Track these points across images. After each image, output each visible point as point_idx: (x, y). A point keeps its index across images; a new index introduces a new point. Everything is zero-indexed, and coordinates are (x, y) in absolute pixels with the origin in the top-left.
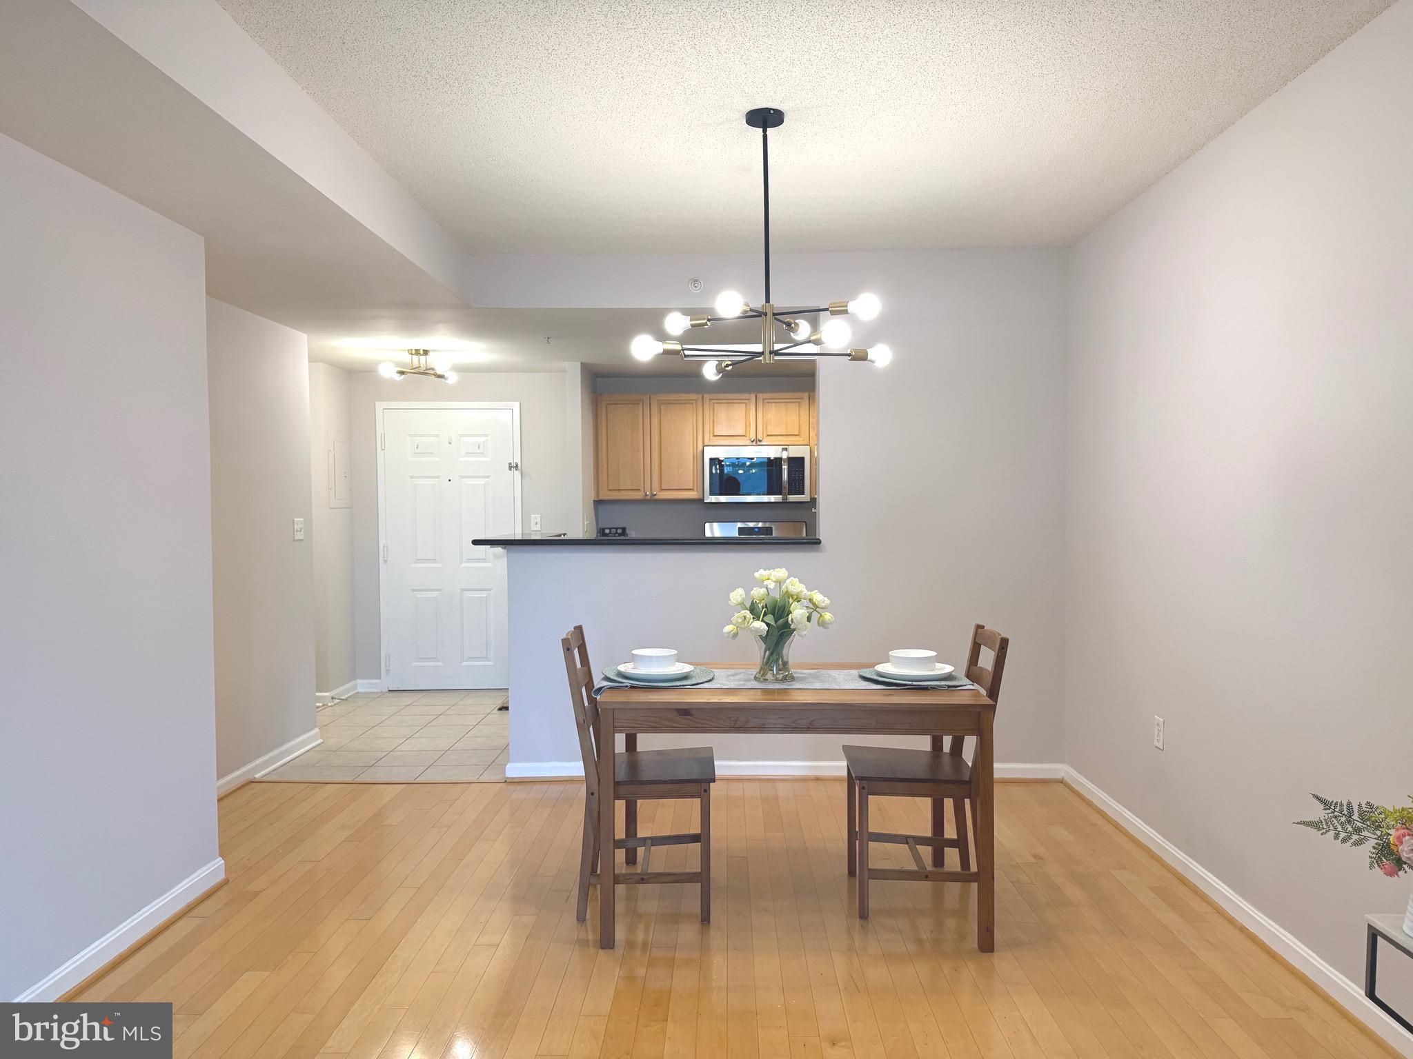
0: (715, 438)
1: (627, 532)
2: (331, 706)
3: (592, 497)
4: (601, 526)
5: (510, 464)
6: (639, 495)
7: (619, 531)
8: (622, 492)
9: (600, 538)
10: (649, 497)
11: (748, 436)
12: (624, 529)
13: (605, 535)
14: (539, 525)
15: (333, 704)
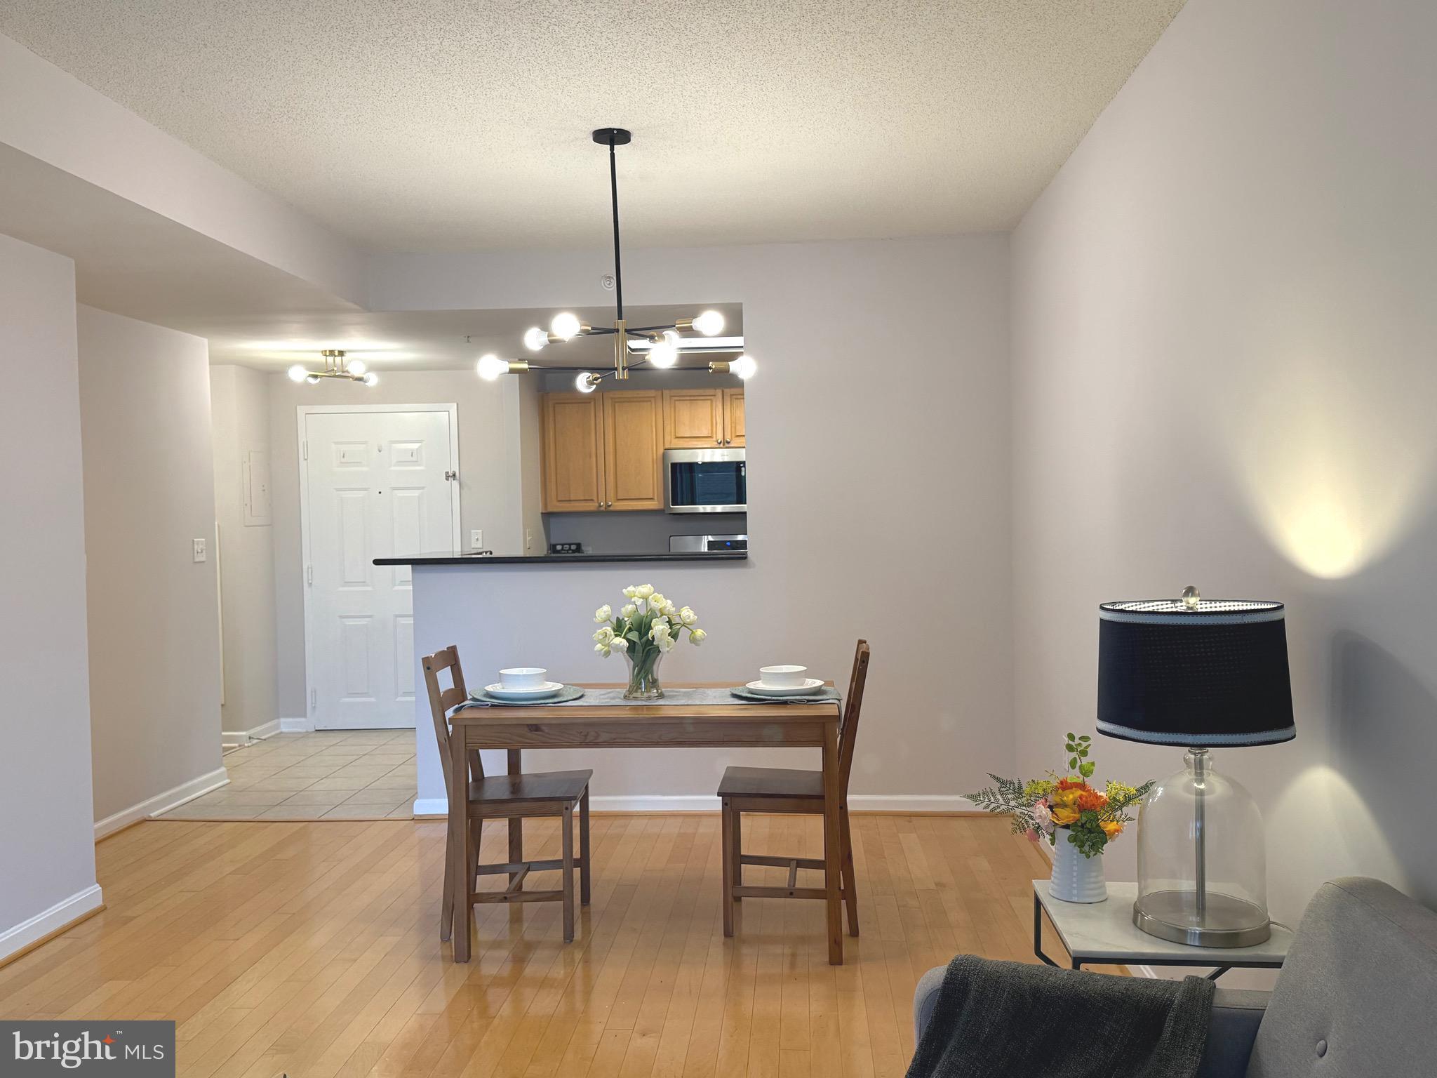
0: (677, 440)
1: (583, 548)
2: (248, 747)
3: (540, 509)
4: (553, 542)
5: (447, 473)
6: (592, 506)
7: (573, 547)
8: (573, 504)
9: (552, 555)
10: (603, 509)
11: (715, 436)
12: (579, 545)
13: (555, 551)
14: (480, 541)
15: (250, 744)
